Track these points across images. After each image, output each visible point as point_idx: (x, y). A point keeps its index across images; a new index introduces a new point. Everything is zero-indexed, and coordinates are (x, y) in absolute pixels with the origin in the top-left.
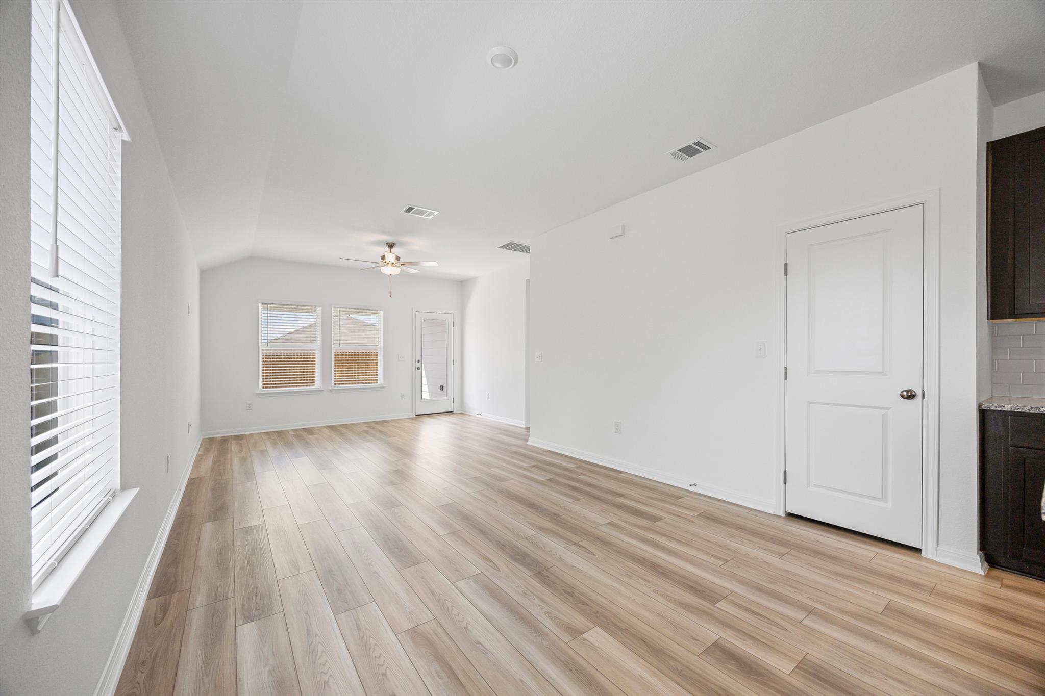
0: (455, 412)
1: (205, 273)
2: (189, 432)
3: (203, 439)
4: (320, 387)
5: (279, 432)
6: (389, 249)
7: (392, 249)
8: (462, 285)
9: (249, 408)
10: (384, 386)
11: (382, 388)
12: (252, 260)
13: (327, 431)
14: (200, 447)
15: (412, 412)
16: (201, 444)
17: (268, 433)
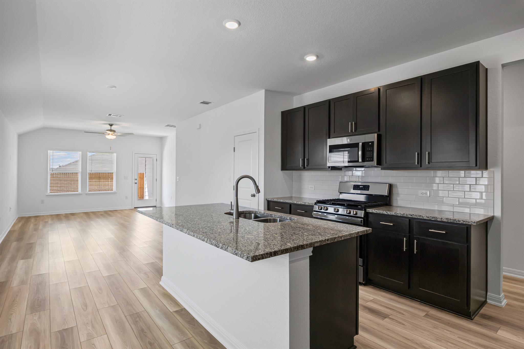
0: (157, 206)
1: (21, 136)
2: (10, 211)
3: (19, 217)
4: (80, 192)
5: (57, 215)
6: (110, 127)
7: (112, 127)
8: (162, 139)
9: (42, 202)
10: (116, 192)
11: (115, 193)
12: (44, 129)
13: (82, 215)
14: (16, 220)
15: (132, 206)
16: (17, 219)
17: (52, 215)
